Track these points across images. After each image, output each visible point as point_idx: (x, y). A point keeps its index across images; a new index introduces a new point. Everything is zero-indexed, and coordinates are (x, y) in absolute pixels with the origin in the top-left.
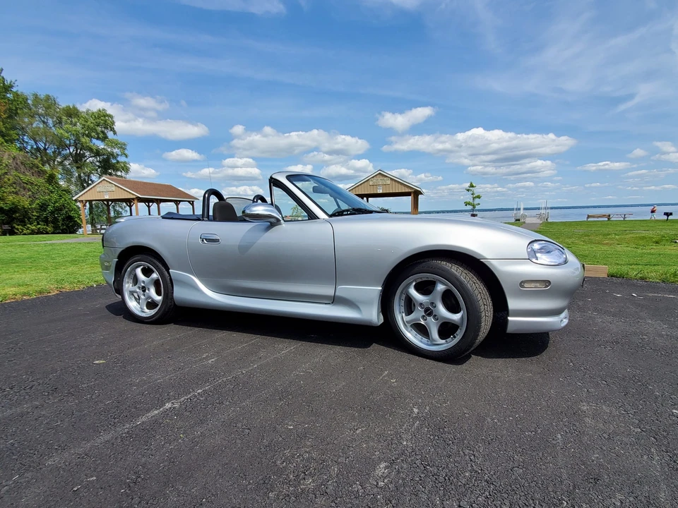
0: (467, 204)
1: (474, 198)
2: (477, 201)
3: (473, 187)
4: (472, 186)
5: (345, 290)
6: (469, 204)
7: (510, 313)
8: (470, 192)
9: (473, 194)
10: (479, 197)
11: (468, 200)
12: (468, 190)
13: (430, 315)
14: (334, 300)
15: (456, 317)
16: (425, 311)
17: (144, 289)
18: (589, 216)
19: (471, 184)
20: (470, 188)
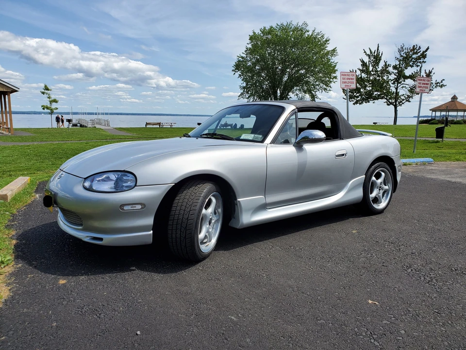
0: (44, 107)
1: (51, 102)
2: (54, 106)
4: (47, 89)
6: (47, 108)
8: (45, 96)
9: (49, 98)
10: (55, 101)
11: (45, 104)
12: (43, 93)
18: (147, 124)
19: (46, 86)
20: (46, 91)
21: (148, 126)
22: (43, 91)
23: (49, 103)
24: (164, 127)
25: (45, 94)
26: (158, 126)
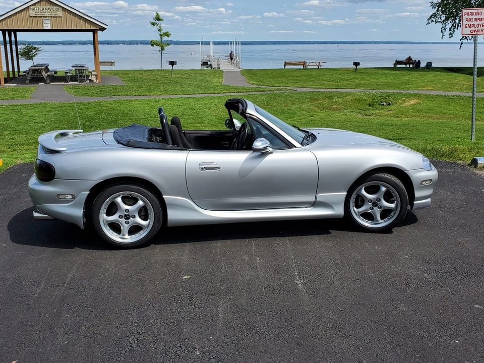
0: (153, 43)
1: (161, 36)
3: (159, 19)
5: (322, 196)
6: (157, 44)
7: (415, 199)
8: (156, 28)
9: (160, 30)
10: (167, 34)
11: (154, 39)
12: (153, 24)
13: (375, 206)
14: (315, 204)
15: (393, 206)
16: (372, 205)
17: (127, 217)
18: (286, 64)
19: (157, 14)
20: (157, 22)
21: (287, 67)
22: (154, 21)
23: (159, 37)
24: (308, 67)
25: (156, 26)
26: (302, 67)
